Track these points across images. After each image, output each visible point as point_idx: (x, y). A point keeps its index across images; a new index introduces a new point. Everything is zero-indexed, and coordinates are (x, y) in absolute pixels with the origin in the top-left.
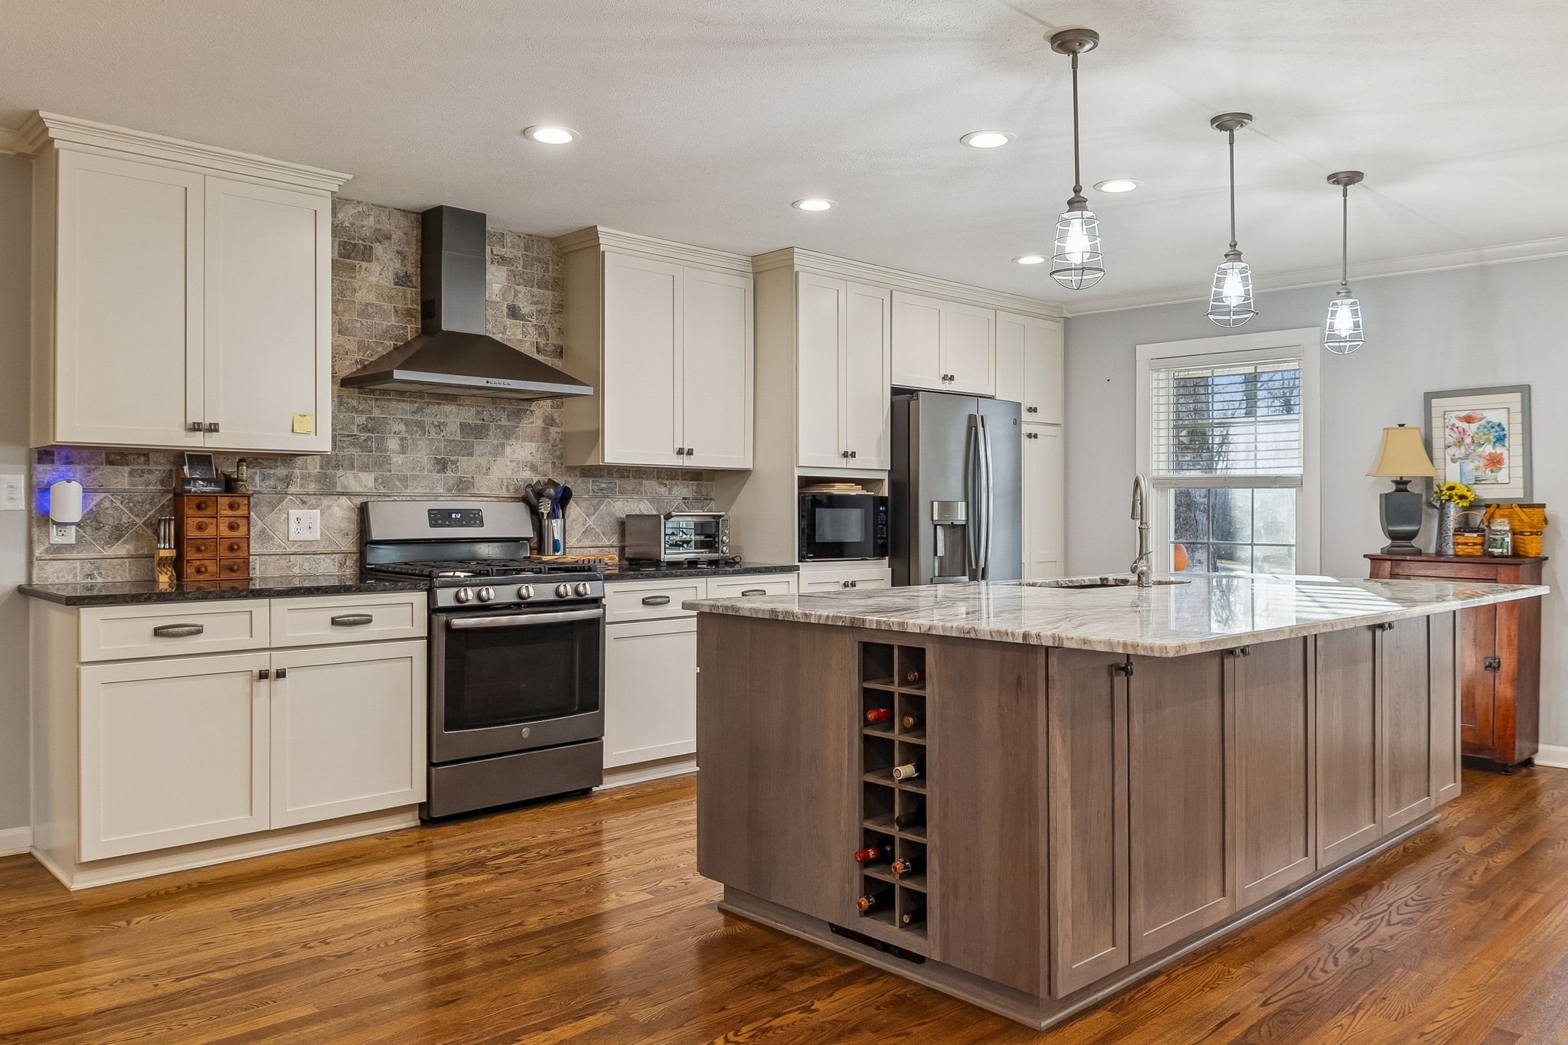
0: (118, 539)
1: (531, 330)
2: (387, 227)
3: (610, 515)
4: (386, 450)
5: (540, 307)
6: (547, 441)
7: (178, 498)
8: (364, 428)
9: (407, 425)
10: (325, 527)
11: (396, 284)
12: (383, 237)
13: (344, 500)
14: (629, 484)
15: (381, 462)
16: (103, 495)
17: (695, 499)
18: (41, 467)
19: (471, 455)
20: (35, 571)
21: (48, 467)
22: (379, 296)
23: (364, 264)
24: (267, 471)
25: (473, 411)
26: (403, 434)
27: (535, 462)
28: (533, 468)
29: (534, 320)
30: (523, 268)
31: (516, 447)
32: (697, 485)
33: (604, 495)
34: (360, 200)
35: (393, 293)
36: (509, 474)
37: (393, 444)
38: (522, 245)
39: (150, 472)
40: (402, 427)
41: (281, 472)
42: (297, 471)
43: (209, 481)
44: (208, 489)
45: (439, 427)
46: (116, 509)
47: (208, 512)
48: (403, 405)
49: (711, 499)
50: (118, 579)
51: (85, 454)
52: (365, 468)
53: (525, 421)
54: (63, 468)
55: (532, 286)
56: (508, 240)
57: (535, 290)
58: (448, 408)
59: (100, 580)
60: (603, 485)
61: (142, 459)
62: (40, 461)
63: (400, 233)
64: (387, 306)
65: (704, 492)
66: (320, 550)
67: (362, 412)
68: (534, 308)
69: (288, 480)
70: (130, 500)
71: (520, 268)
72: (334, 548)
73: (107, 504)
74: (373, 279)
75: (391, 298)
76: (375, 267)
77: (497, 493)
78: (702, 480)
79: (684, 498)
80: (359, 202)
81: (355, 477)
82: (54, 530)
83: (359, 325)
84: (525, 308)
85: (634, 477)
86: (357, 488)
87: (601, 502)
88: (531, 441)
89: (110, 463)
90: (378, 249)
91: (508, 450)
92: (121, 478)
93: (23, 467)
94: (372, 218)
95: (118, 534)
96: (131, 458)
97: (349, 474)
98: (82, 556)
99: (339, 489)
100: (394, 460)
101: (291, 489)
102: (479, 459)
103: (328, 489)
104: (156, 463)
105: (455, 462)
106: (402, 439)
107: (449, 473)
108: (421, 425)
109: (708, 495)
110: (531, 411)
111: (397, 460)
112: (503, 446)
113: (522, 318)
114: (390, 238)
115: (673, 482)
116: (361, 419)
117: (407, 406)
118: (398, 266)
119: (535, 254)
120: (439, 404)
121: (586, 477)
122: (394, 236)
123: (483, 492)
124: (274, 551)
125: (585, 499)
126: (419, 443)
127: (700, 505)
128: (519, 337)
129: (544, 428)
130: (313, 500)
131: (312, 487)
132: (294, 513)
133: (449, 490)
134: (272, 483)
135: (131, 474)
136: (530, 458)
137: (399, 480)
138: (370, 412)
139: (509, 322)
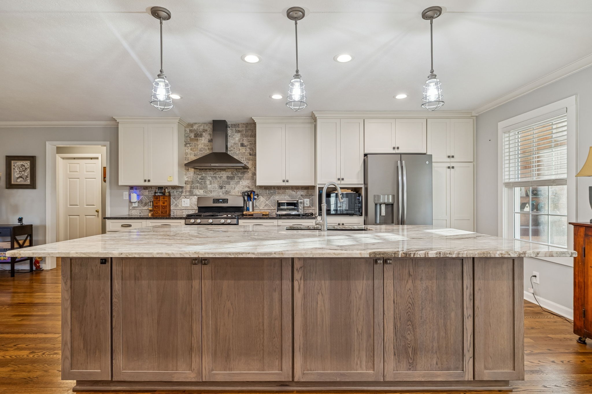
0: (146, 205)
1: (248, 149)
2: (206, 128)
3: (274, 200)
4: (206, 184)
5: (250, 143)
6: (253, 180)
7: (156, 197)
8: (201, 179)
9: (212, 178)
10: (191, 203)
11: (209, 142)
12: (205, 131)
13: (195, 196)
14: (281, 191)
15: (206, 187)
16: (143, 196)
17: (306, 195)
18: (131, 190)
19: (230, 184)
20: (130, 212)
21: (132, 190)
22: (204, 145)
23: (200, 138)
24: (177, 190)
25: (230, 173)
26: (211, 180)
27: (249, 185)
28: (249, 187)
29: (249, 147)
30: (245, 132)
31: (243, 182)
32: (307, 191)
33: (272, 194)
34: (199, 122)
35: (208, 144)
36: (241, 189)
37: (208, 182)
38: (245, 126)
39: (152, 191)
40: (210, 178)
41: (180, 190)
42: (184, 190)
43: (160, 193)
44: (160, 194)
45: (221, 177)
46: (145, 199)
47: (158, 200)
48: (211, 172)
49: (312, 195)
50: (146, 214)
51: (139, 187)
52: (201, 189)
53: (246, 174)
54: (135, 190)
55: (248, 137)
56: (240, 126)
57: (249, 138)
58: (222, 172)
59: (142, 214)
60: (272, 192)
61: (151, 188)
62: (131, 189)
63: (209, 129)
64: (206, 148)
65: (310, 193)
66: (190, 209)
67: (200, 175)
68: (249, 143)
69: (182, 192)
70: (148, 197)
71: (244, 133)
72: (193, 208)
73: (144, 198)
74: (203, 142)
75: (207, 146)
76: (203, 138)
77: (237, 194)
78: (309, 189)
79: (301, 195)
80: (199, 123)
81: (198, 191)
82: (133, 204)
83: (199, 153)
84: (246, 143)
85: (283, 189)
86: (199, 194)
87: (271, 197)
88: (248, 180)
89: (144, 189)
90: (204, 134)
91: (241, 183)
92: (146, 192)
93: (128, 190)
94: (202, 127)
95: (146, 204)
96: (148, 188)
97: (197, 190)
98: (139, 209)
99: (194, 194)
100: (208, 186)
101: (183, 194)
102: (232, 185)
103: (191, 194)
104: (153, 189)
105: (224, 187)
106: (210, 181)
107: (223, 189)
108: (216, 177)
109: (311, 194)
110: (248, 172)
111: (209, 186)
112: (239, 182)
113: (245, 146)
114: (207, 131)
115: (298, 190)
116: (199, 177)
117: (212, 173)
118: (209, 137)
119: (249, 128)
120: (221, 172)
121: (266, 189)
122: (208, 130)
123: (233, 194)
124: (179, 209)
125: (266, 196)
126: (215, 182)
127: (308, 197)
128: (244, 152)
129: (252, 176)
130: (188, 197)
131: (188, 194)
132: (183, 200)
133: (223, 194)
134: (178, 193)
135: (148, 191)
136: (248, 185)
137: (210, 191)
138: (202, 175)
139: (241, 148)
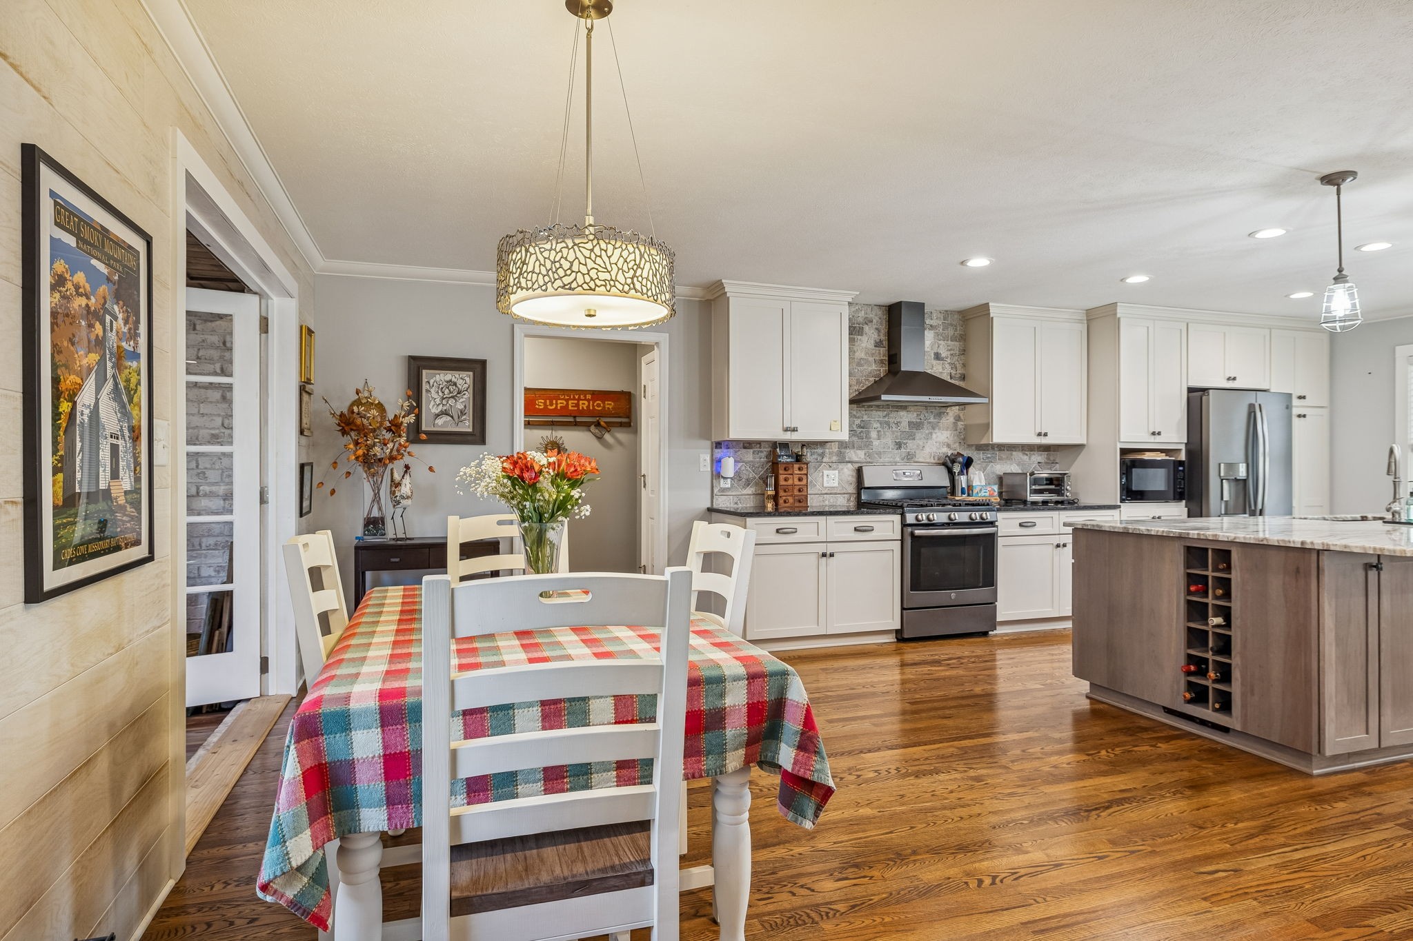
0: (749, 484)
1: (947, 366)
2: (871, 316)
3: (993, 473)
4: (870, 438)
5: (952, 352)
6: (957, 430)
7: (774, 466)
8: (859, 426)
9: (880, 424)
10: (840, 480)
11: (875, 346)
12: (868, 321)
13: (849, 465)
14: (1004, 454)
15: (868, 445)
16: (742, 464)
17: (1046, 463)
18: (717, 451)
19: (914, 439)
20: (714, 501)
21: (719, 450)
22: (866, 354)
23: (859, 337)
24: (813, 451)
25: (915, 414)
26: (879, 429)
27: (949, 442)
28: (948, 446)
29: (949, 360)
30: (943, 330)
31: (939, 434)
32: (1047, 455)
33: (990, 460)
34: (857, 302)
35: (874, 352)
36: (935, 449)
37: (874, 434)
38: (942, 318)
39: (762, 452)
40: (879, 425)
41: (820, 451)
42: (827, 450)
43: (788, 456)
44: (788, 460)
45: (897, 424)
46: (747, 470)
47: (789, 472)
48: (879, 413)
49: (1057, 463)
50: (748, 505)
51: (734, 443)
52: (860, 448)
53: (944, 419)
54: (725, 451)
55: (948, 341)
56: (934, 315)
57: (949, 342)
58: (902, 413)
59: (740, 505)
60: (989, 455)
61: (758, 445)
62: (716, 447)
63: (877, 318)
64: (871, 359)
65: (1052, 458)
66: (838, 492)
67: (859, 418)
68: (949, 353)
69: (822, 455)
70: (753, 466)
71: (941, 330)
72: (844, 491)
73: (743, 468)
74: (864, 345)
75: (873, 355)
76: (864, 338)
77: (928, 460)
78: (1050, 451)
79: (1039, 463)
80: (857, 304)
81: (855, 453)
82: (722, 480)
83: (856, 371)
84: (944, 354)
85: (1008, 450)
86: (856, 459)
87: (987, 466)
88: (947, 430)
89: (745, 448)
90: (866, 328)
91: (934, 436)
92: (749, 455)
93: (709, 451)
94: (863, 312)
95: (748, 483)
96: (753, 445)
97: (852, 451)
98: (733, 494)
99: (847, 459)
100: (874, 443)
101: (825, 460)
102: (918, 442)
103: (842, 460)
104: (764, 447)
105: (905, 444)
106: (879, 432)
107: (903, 450)
108: (888, 424)
109: (1054, 460)
110: (947, 413)
111: (876, 443)
112: (931, 433)
113: (942, 359)
114: (872, 322)
115: (1032, 453)
116: (858, 422)
117: (880, 413)
118: (876, 336)
119: (949, 322)
120: (897, 411)
121: (979, 450)
122: (874, 320)
123: (921, 460)
124: (816, 492)
125: (979, 464)
126: (887, 433)
127: (1049, 467)
128: (941, 371)
129: (954, 423)
130: (834, 466)
131: (835, 458)
132: (826, 472)
133: (903, 459)
134: (815, 456)
135: (753, 453)
136: (946, 440)
137: (877, 454)
138: (863, 418)
139: (935, 362)
